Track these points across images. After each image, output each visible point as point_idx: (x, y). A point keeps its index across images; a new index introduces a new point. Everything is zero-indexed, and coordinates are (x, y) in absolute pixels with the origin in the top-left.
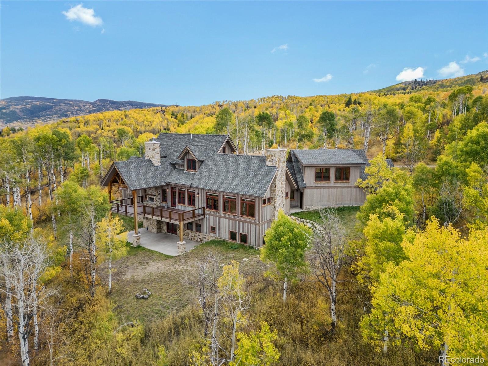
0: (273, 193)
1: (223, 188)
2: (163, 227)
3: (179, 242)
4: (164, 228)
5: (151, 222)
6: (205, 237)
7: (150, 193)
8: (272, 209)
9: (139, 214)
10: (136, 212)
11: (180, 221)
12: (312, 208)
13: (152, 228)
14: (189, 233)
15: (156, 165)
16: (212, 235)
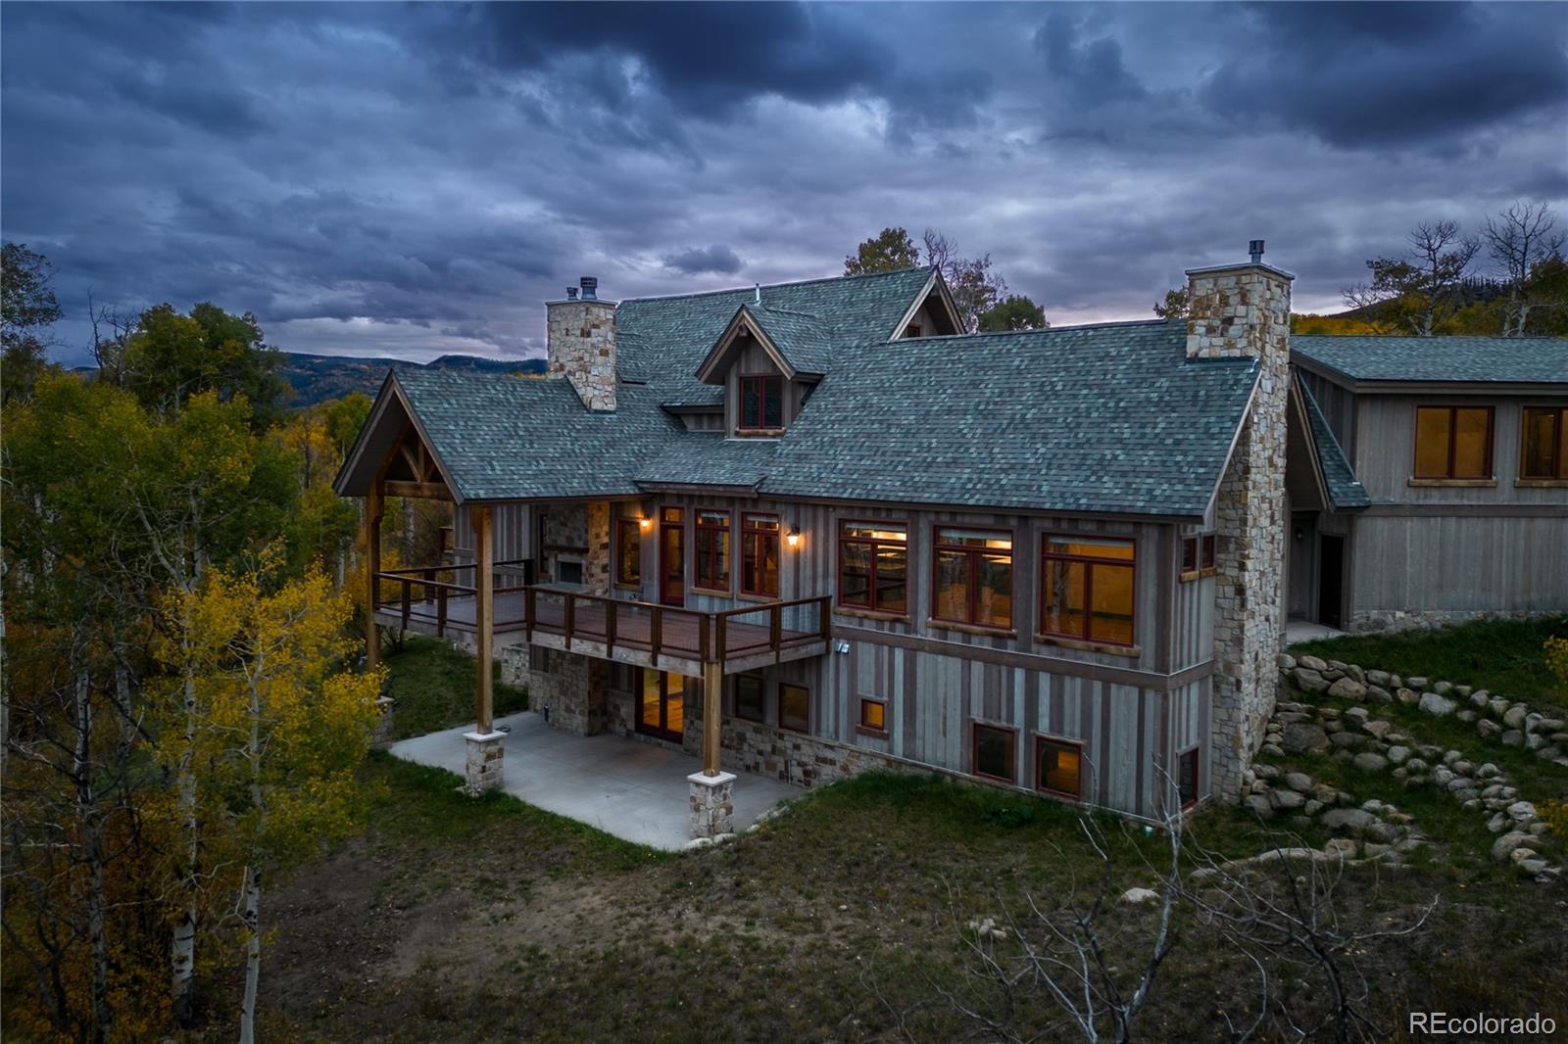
0: (1231, 513)
1: (938, 485)
2: (617, 708)
3: (699, 777)
4: (623, 711)
5: (561, 684)
6: (829, 754)
7: (562, 541)
8: (1226, 604)
9: (500, 629)
10: (486, 615)
11: (704, 659)
12: (1398, 620)
13: (568, 710)
14: (742, 738)
15: (597, 405)
16: (867, 744)
